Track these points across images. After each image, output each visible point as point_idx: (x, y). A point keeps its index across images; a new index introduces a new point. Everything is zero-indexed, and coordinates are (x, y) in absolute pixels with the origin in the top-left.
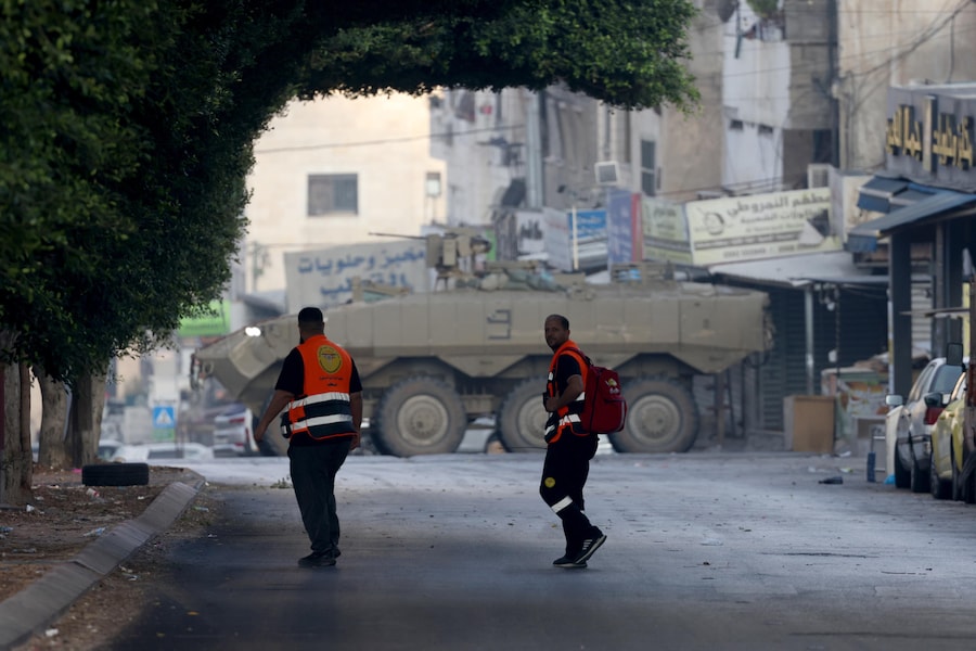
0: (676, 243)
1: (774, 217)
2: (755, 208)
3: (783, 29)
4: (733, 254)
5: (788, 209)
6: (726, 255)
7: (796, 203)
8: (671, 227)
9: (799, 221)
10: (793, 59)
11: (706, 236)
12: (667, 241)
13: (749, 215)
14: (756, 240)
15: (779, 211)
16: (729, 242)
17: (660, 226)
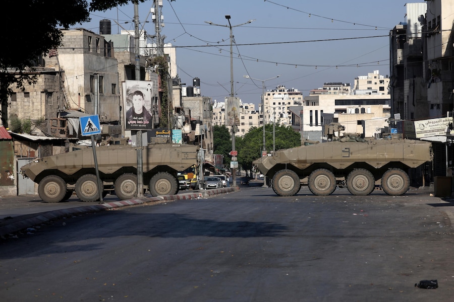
0: (412, 132)
1: (438, 125)
2: (433, 122)
3: (441, 79)
4: (427, 135)
5: (442, 123)
6: (425, 135)
7: (444, 121)
8: (411, 128)
9: (444, 126)
10: (443, 86)
11: (420, 130)
12: (410, 132)
13: (431, 124)
14: (433, 131)
15: (439, 123)
16: (426, 132)
17: (408, 128)
